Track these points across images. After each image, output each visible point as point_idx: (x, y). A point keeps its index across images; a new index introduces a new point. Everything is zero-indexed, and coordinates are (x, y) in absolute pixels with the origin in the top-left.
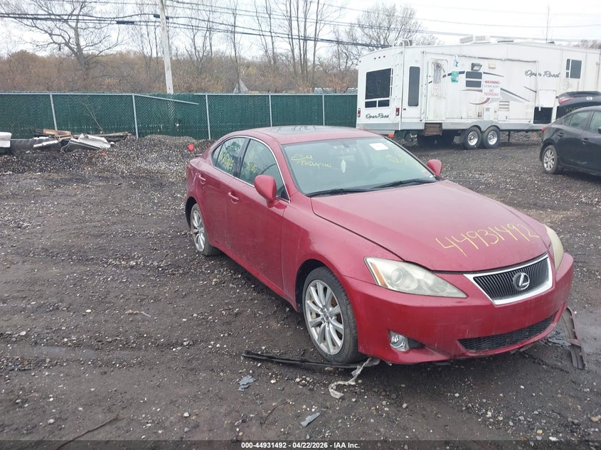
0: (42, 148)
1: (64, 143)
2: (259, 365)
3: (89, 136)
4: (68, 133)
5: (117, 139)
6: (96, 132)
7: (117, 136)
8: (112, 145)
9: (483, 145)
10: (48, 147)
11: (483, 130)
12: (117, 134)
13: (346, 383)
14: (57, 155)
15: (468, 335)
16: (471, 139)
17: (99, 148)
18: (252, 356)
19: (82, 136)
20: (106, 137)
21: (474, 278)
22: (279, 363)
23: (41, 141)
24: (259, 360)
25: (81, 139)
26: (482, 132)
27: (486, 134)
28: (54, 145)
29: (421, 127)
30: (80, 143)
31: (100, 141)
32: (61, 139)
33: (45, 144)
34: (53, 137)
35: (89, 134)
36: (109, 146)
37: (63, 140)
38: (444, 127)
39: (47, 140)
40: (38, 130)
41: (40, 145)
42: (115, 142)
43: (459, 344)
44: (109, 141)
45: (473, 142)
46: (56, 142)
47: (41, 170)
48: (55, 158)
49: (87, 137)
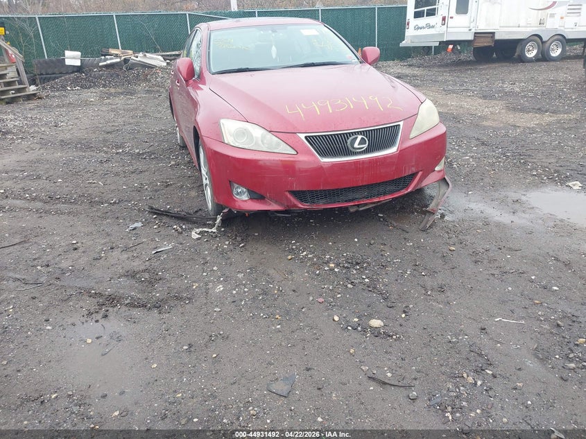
0: (107, 66)
1: (126, 61)
2: (155, 216)
3: (147, 54)
4: (131, 52)
5: (173, 58)
6: (156, 51)
7: (174, 55)
8: (168, 63)
9: (543, 57)
10: (112, 66)
11: (544, 39)
12: (174, 53)
13: (210, 230)
14: (120, 73)
15: (296, 188)
16: (529, 51)
17: (156, 67)
18: (154, 211)
19: (141, 54)
20: (162, 56)
21: (306, 137)
22: (172, 217)
23: (105, 60)
24: (155, 213)
25: (141, 57)
26: (543, 43)
27: (547, 44)
28: (117, 63)
29: (470, 37)
30: (139, 61)
31: (157, 59)
32: (123, 58)
33: (109, 62)
34: (117, 56)
35: (147, 52)
36: (165, 64)
37: (125, 59)
38: (497, 37)
39: (111, 59)
40: (104, 50)
41: (105, 63)
42: (171, 60)
43: (289, 195)
44: (165, 60)
45: (532, 54)
46: (118, 60)
47: (104, 86)
48: (118, 75)
49: (145, 55)
